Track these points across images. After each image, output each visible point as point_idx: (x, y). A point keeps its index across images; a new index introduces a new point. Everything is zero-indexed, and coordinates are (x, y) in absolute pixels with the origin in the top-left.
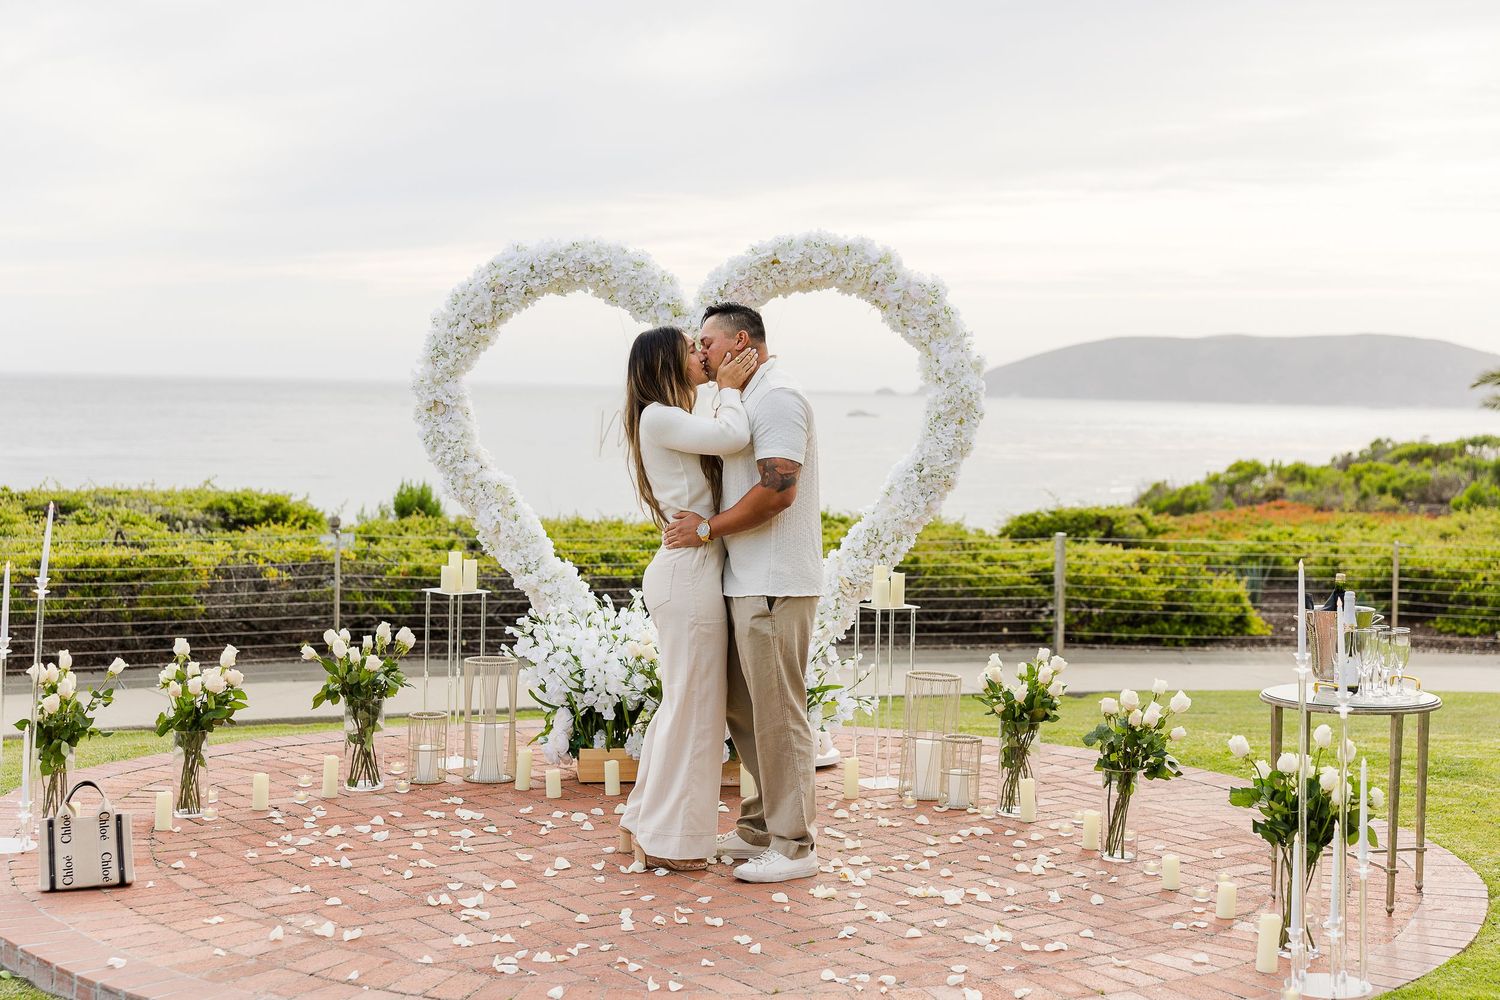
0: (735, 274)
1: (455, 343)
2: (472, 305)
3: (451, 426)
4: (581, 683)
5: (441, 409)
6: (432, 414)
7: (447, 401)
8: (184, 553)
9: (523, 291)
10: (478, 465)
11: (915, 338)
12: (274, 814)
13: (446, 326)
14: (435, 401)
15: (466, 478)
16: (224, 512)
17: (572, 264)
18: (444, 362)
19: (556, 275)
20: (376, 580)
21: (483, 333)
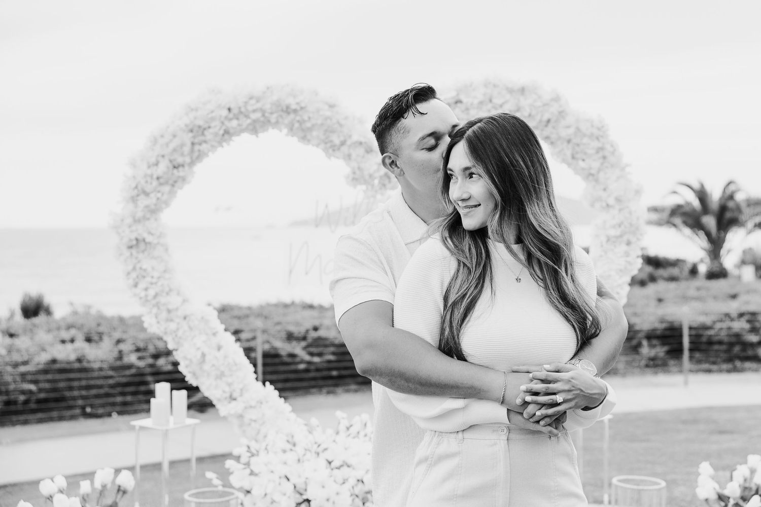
1: (155, 183)
2: (172, 146)
3: (153, 262)
5: (142, 246)
6: (134, 251)
7: (149, 239)
9: (222, 132)
10: (180, 299)
13: (144, 167)
14: (137, 240)
15: (169, 311)
17: (268, 106)
18: (143, 201)
19: (254, 116)
20: (23, 369)
21: (181, 172)
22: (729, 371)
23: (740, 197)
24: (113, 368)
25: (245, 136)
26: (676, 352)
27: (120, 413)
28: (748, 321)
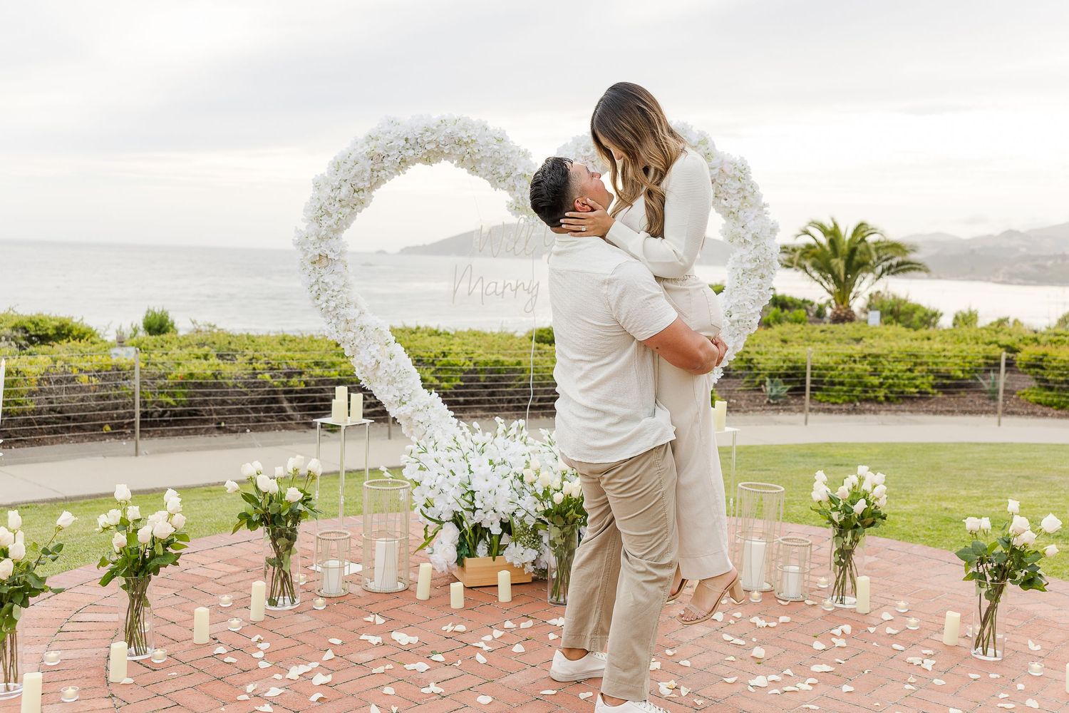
0: (581, 150)
1: (338, 205)
2: (353, 172)
3: (334, 277)
4: (472, 503)
5: (324, 262)
6: (317, 266)
7: (331, 256)
8: (18, 366)
9: (399, 160)
10: (357, 311)
11: (726, 207)
12: (220, 650)
13: (328, 190)
14: (320, 255)
15: (347, 322)
16: (25, 330)
17: (442, 138)
18: (327, 222)
19: (429, 147)
20: (161, 382)
21: (361, 196)
22: (848, 412)
23: (871, 239)
24: (246, 385)
25: (419, 166)
26: (798, 391)
27: (253, 429)
28: (871, 364)
